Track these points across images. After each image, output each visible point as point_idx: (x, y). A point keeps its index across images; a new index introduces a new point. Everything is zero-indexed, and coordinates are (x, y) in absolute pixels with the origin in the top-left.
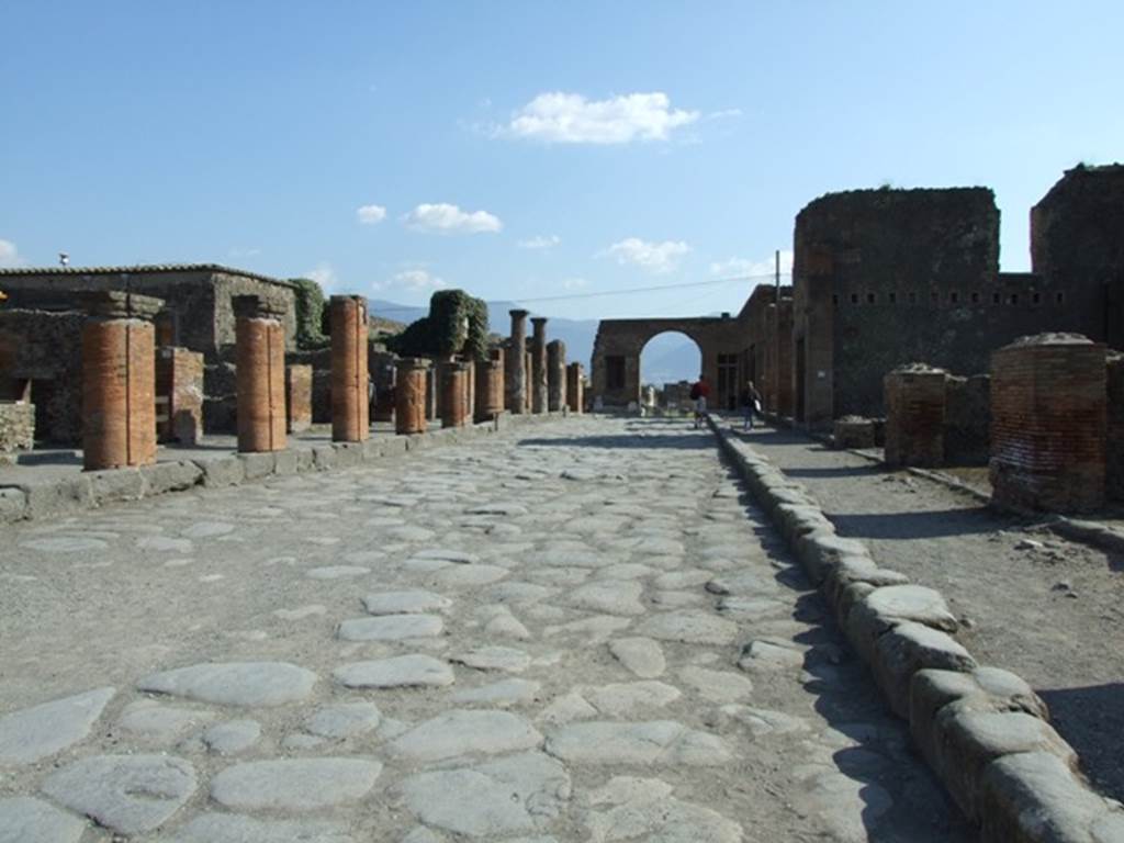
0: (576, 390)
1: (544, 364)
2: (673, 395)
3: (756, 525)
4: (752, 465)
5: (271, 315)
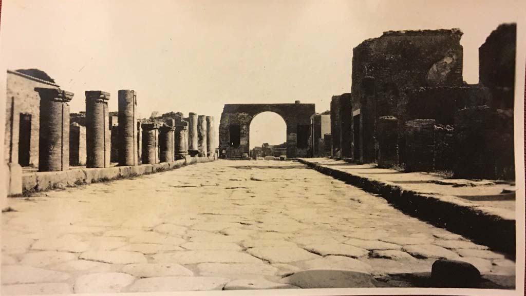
5: (105, 101)
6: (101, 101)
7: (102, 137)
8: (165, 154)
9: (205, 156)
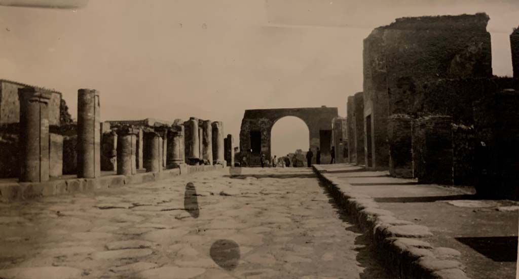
0: (230, 153)
1: (210, 139)
2: (292, 161)
3: (338, 210)
4: (336, 185)
5: (42, 100)
6: (36, 101)
7: (37, 144)
8: (150, 162)
9: (210, 164)
